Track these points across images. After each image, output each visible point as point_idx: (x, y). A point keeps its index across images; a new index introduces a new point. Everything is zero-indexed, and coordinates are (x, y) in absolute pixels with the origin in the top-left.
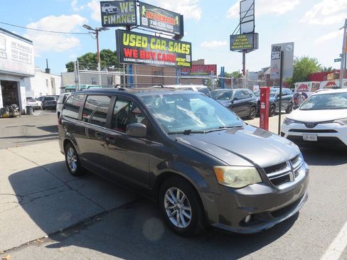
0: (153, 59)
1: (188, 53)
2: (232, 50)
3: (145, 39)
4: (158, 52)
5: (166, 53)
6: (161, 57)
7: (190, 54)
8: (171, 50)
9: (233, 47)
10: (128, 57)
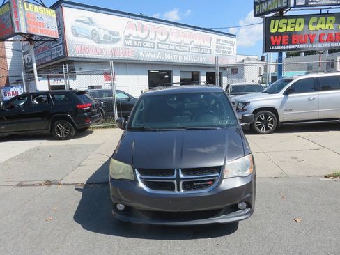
0: (311, 43)
4: (320, 32)
5: (334, 32)
10: (276, 45)
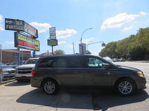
0: (28, 47)
1: (38, 45)
2: (48, 45)
3: (25, 37)
4: (30, 43)
5: (32, 44)
6: (31, 46)
7: (39, 45)
8: (33, 43)
9: (49, 44)
10: (20, 45)
